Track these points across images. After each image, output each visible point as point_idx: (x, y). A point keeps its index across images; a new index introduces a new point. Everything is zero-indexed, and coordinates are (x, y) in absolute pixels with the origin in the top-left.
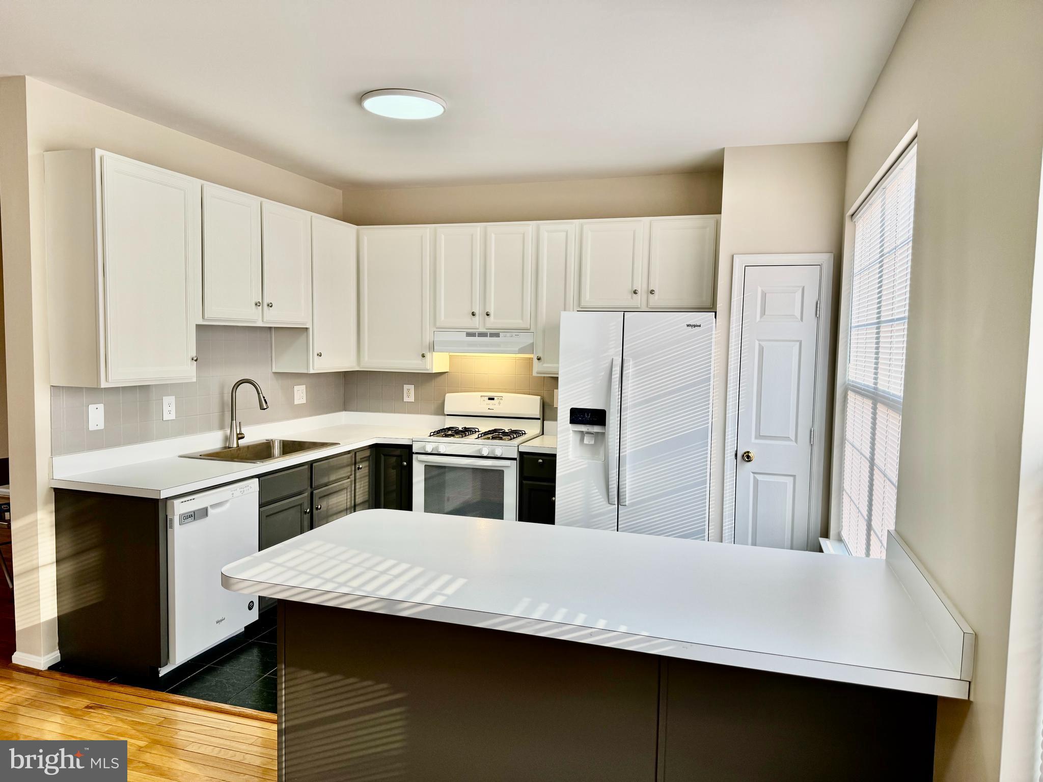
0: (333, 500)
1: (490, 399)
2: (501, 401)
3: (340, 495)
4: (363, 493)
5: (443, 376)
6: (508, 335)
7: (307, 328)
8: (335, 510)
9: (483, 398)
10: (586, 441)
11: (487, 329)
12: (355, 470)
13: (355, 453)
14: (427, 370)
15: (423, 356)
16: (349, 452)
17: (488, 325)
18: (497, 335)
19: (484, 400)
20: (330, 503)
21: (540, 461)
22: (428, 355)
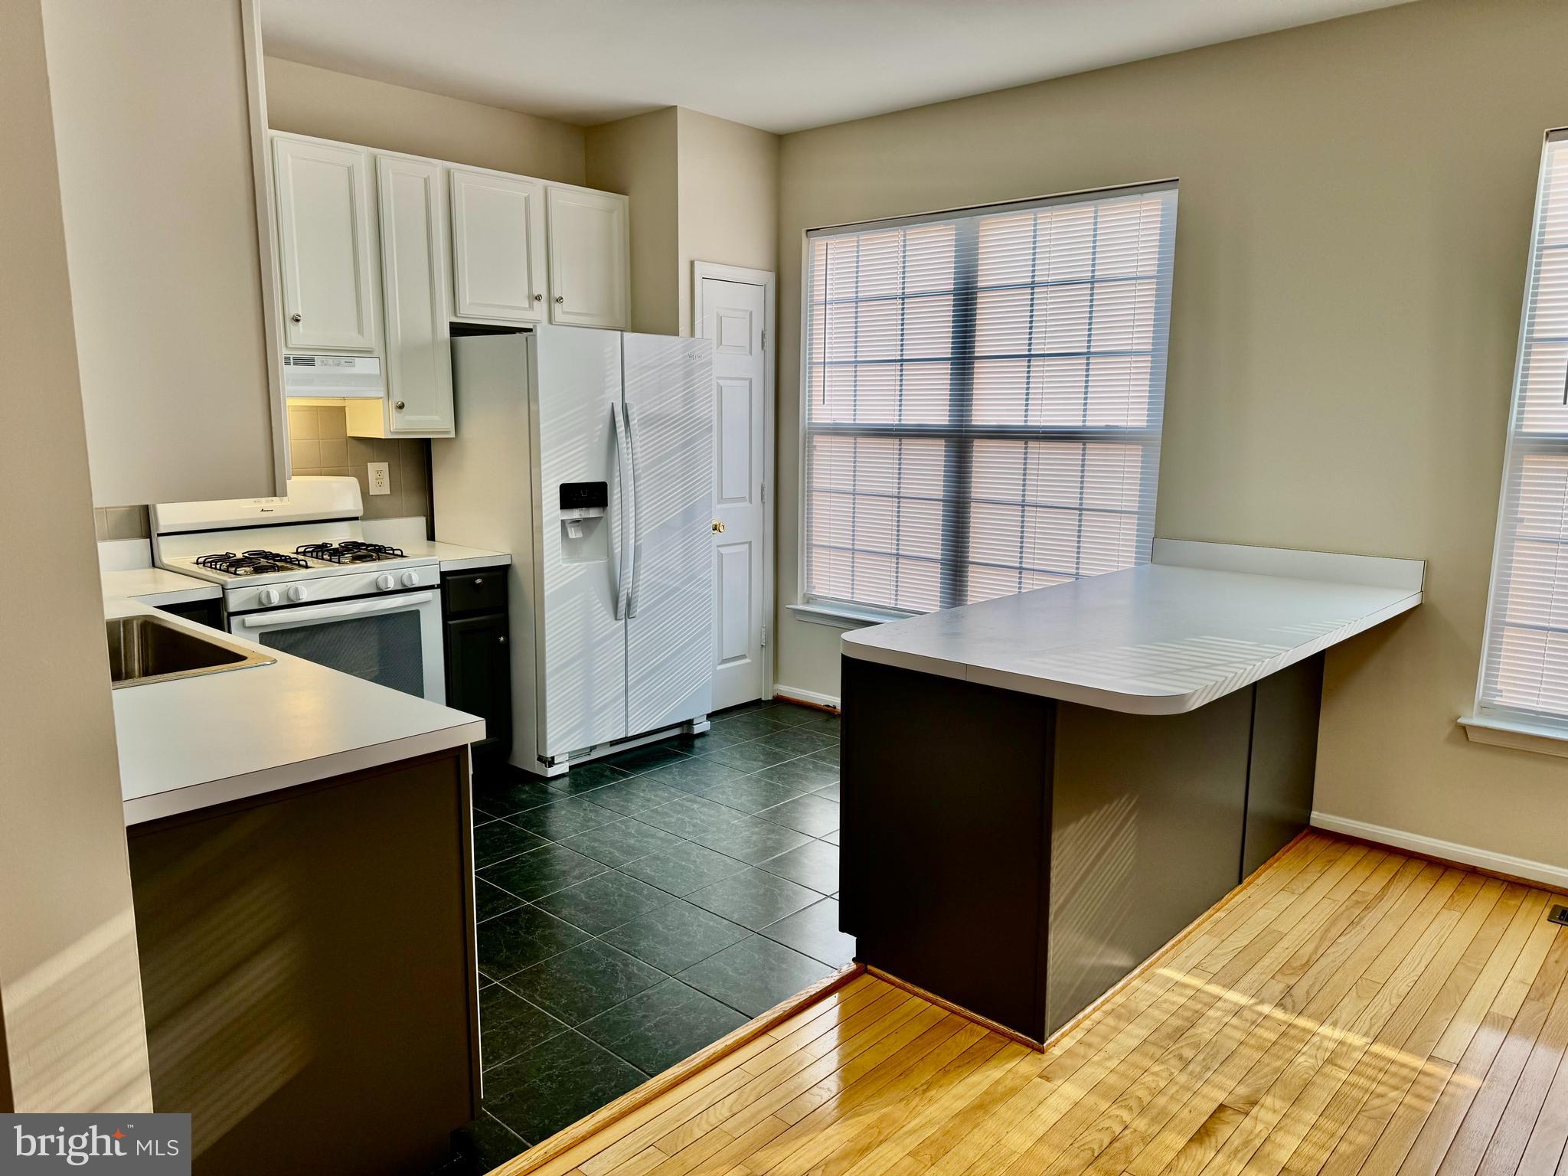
6: (330, 361)
10: (572, 534)
21: (479, 581)
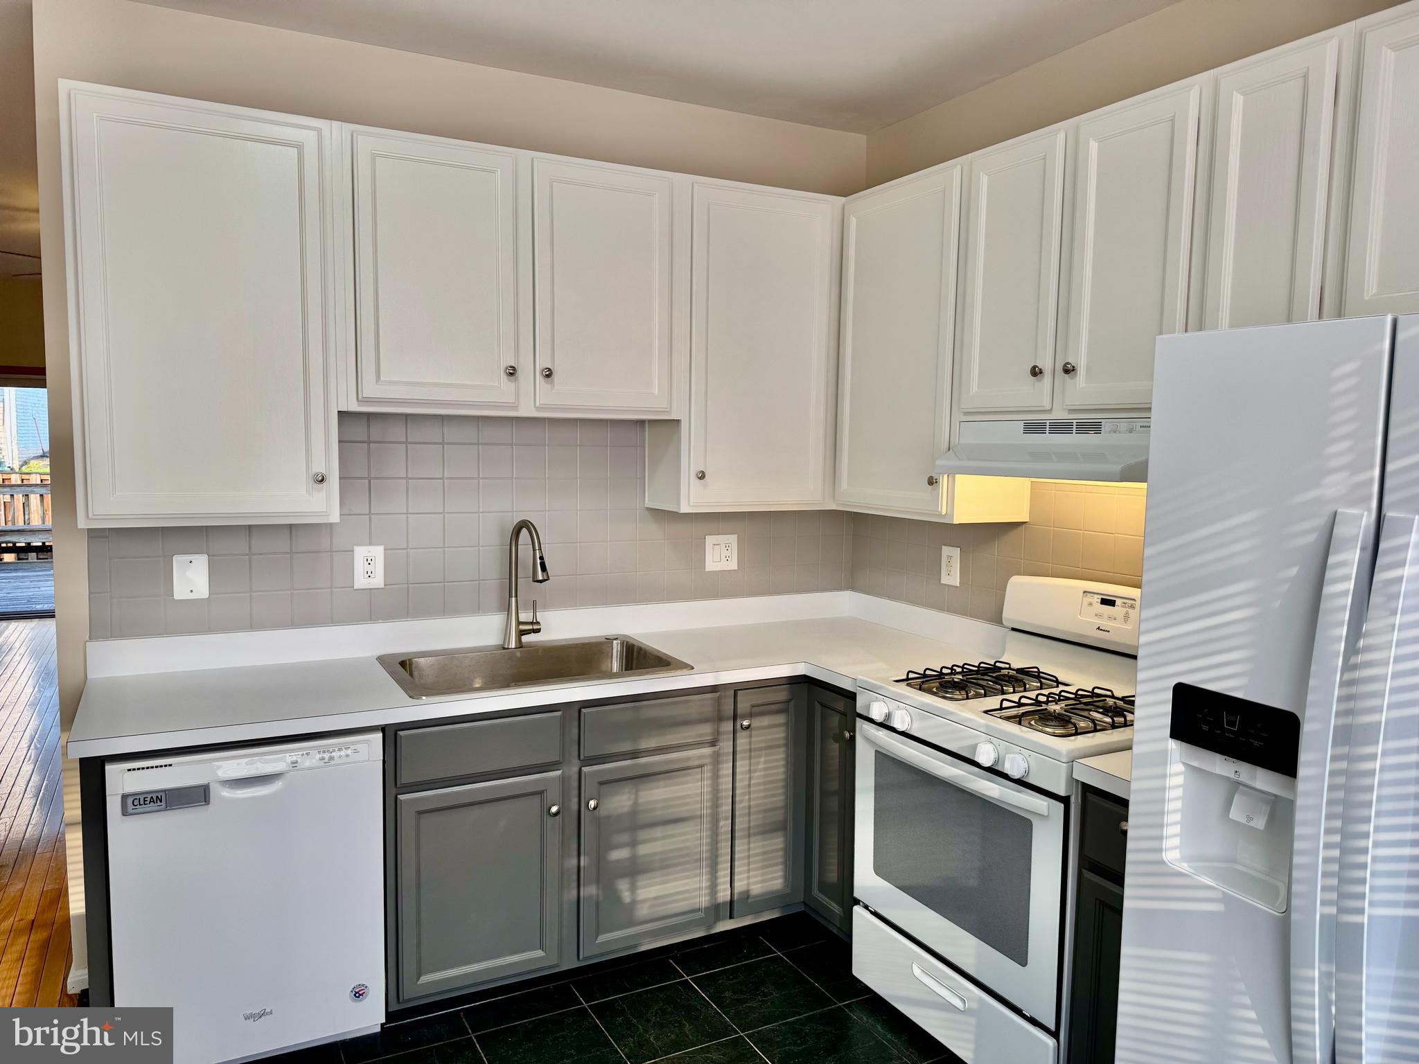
0: (658, 791)
1: (1105, 602)
2: (1130, 611)
3: (678, 784)
4: (765, 783)
5: (1014, 535)
6: (1121, 426)
7: (678, 421)
8: (660, 814)
9: (1089, 599)
10: (1236, 814)
11: (1071, 411)
12: (734, 732)
13: (736, 691)
14: (940, 515)
15: (932, 482)
16: (714, 689)
17: (1074, 400)
18: (1095, 427)
19: (1091, 604)
20: (641, 800)
22: (944, 481)
